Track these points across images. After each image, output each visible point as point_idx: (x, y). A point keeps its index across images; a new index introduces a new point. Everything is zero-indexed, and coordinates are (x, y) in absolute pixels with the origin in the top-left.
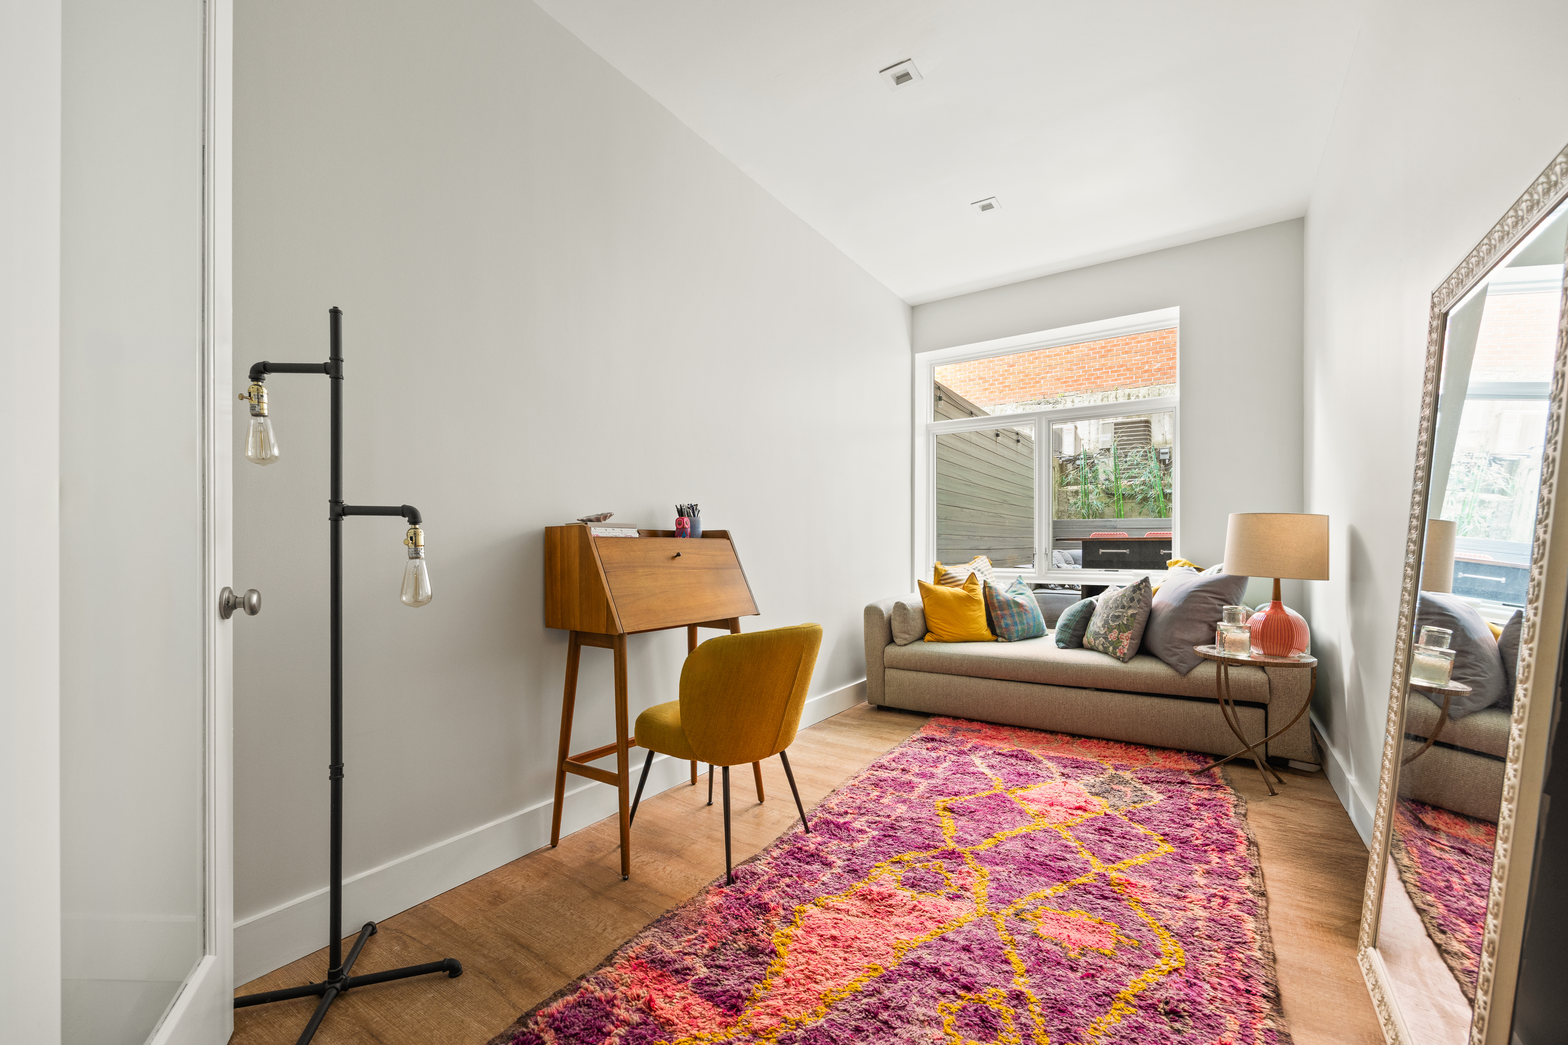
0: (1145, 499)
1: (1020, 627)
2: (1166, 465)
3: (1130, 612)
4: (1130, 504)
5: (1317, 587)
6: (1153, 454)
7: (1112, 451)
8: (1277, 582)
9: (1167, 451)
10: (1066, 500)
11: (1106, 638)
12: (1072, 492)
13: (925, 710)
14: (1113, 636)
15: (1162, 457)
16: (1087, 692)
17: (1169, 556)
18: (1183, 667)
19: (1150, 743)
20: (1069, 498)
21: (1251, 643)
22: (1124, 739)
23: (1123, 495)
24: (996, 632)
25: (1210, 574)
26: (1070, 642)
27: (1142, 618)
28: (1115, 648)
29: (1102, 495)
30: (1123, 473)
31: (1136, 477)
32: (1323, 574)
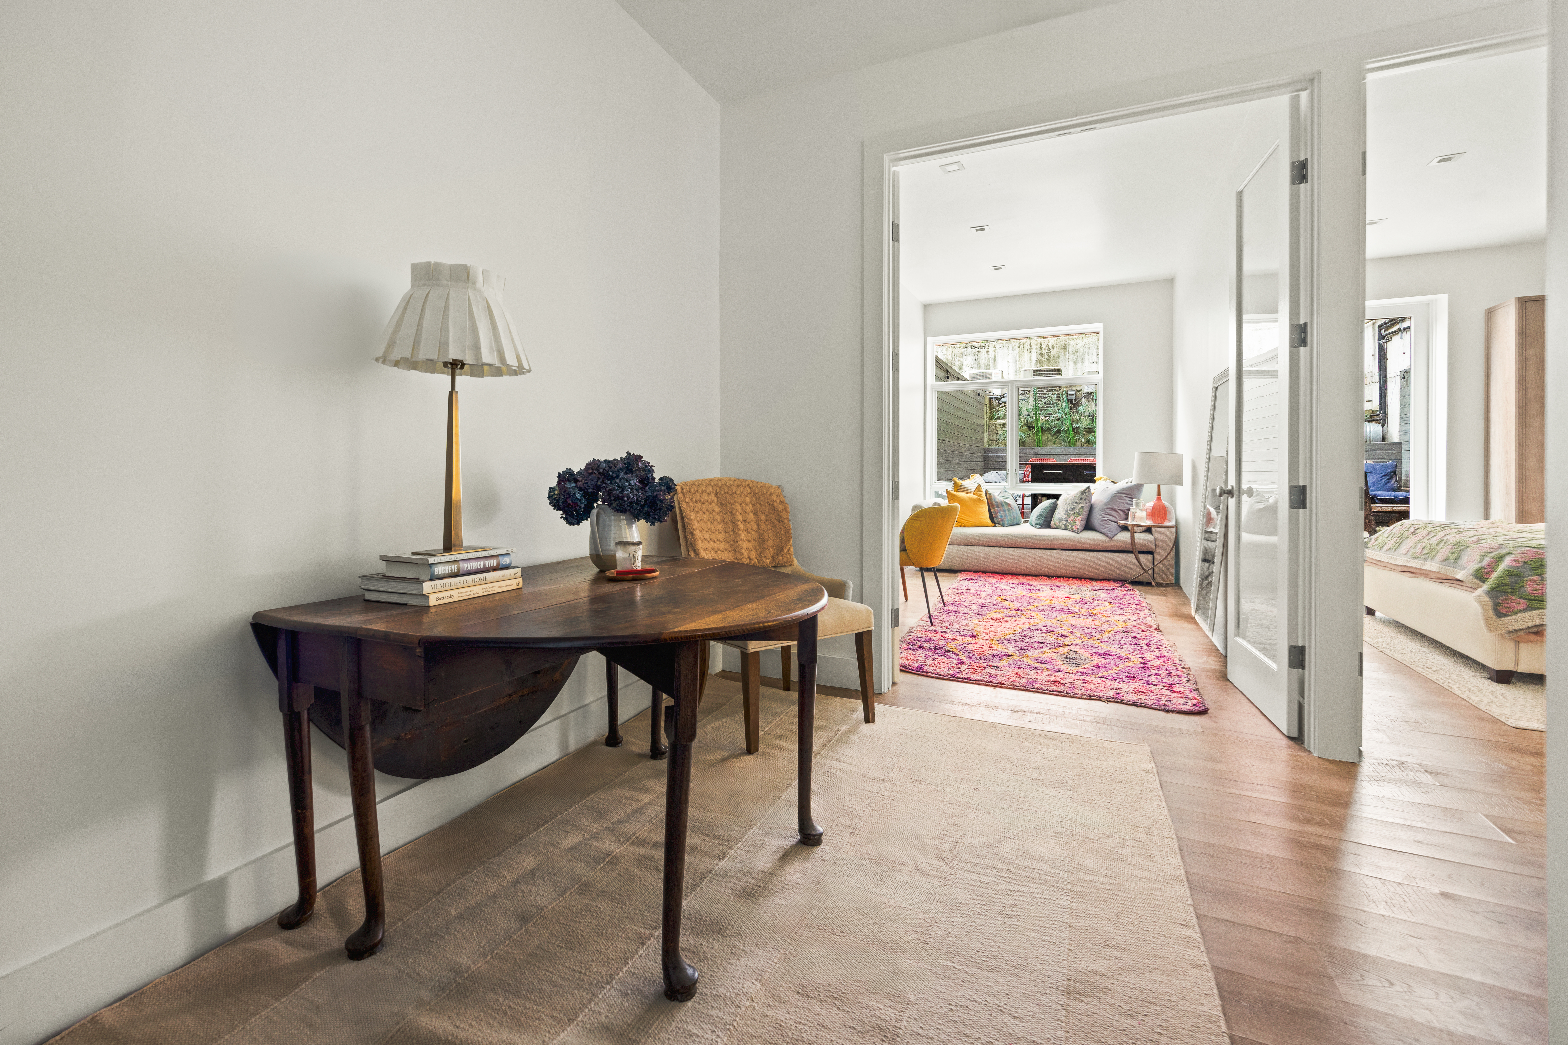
0: (1059, 432)
1: (1009, 518)
2: (1074, 405)
3: (1081, 505)
4: (1047, 435)
5: (1178, 488)
6: (1064, 396)
7: (1032, 392)
8: (1159, 486)
9: (1073, 392)
10: (995, 431)
11: (1066, 521)
12: (1000, 425)
13: (955, 568)
14: (1071, 519)
15: (1070, 398)
16: (1057, 551)
17: (1095, 475)
18: (1111, 534)
19: (1092, 577)
20: (998, 429)
21: (1147, 519)
22: (1078, 576)
23: (1042, 428)
24: (994, 521)
25: (1122, 484)
26: (1043, 525)
27: (1087, 509)
28: (1072, 526)
29: (1025, 428)
30: (1041, 411)
31: (1051, 414)
32: (1180, 483)
